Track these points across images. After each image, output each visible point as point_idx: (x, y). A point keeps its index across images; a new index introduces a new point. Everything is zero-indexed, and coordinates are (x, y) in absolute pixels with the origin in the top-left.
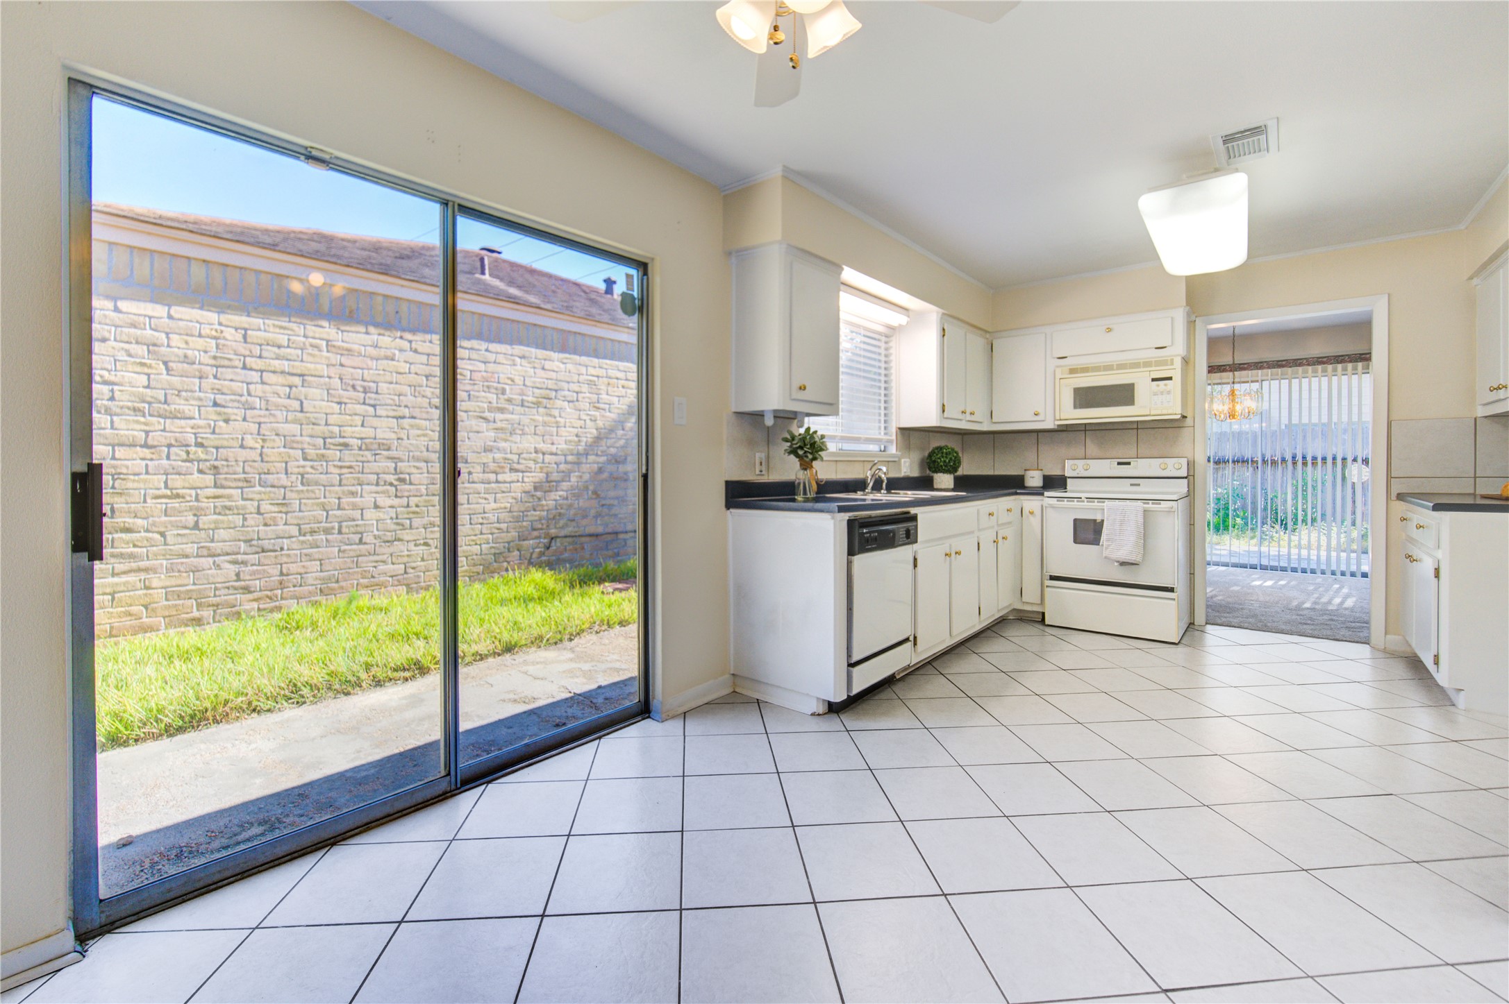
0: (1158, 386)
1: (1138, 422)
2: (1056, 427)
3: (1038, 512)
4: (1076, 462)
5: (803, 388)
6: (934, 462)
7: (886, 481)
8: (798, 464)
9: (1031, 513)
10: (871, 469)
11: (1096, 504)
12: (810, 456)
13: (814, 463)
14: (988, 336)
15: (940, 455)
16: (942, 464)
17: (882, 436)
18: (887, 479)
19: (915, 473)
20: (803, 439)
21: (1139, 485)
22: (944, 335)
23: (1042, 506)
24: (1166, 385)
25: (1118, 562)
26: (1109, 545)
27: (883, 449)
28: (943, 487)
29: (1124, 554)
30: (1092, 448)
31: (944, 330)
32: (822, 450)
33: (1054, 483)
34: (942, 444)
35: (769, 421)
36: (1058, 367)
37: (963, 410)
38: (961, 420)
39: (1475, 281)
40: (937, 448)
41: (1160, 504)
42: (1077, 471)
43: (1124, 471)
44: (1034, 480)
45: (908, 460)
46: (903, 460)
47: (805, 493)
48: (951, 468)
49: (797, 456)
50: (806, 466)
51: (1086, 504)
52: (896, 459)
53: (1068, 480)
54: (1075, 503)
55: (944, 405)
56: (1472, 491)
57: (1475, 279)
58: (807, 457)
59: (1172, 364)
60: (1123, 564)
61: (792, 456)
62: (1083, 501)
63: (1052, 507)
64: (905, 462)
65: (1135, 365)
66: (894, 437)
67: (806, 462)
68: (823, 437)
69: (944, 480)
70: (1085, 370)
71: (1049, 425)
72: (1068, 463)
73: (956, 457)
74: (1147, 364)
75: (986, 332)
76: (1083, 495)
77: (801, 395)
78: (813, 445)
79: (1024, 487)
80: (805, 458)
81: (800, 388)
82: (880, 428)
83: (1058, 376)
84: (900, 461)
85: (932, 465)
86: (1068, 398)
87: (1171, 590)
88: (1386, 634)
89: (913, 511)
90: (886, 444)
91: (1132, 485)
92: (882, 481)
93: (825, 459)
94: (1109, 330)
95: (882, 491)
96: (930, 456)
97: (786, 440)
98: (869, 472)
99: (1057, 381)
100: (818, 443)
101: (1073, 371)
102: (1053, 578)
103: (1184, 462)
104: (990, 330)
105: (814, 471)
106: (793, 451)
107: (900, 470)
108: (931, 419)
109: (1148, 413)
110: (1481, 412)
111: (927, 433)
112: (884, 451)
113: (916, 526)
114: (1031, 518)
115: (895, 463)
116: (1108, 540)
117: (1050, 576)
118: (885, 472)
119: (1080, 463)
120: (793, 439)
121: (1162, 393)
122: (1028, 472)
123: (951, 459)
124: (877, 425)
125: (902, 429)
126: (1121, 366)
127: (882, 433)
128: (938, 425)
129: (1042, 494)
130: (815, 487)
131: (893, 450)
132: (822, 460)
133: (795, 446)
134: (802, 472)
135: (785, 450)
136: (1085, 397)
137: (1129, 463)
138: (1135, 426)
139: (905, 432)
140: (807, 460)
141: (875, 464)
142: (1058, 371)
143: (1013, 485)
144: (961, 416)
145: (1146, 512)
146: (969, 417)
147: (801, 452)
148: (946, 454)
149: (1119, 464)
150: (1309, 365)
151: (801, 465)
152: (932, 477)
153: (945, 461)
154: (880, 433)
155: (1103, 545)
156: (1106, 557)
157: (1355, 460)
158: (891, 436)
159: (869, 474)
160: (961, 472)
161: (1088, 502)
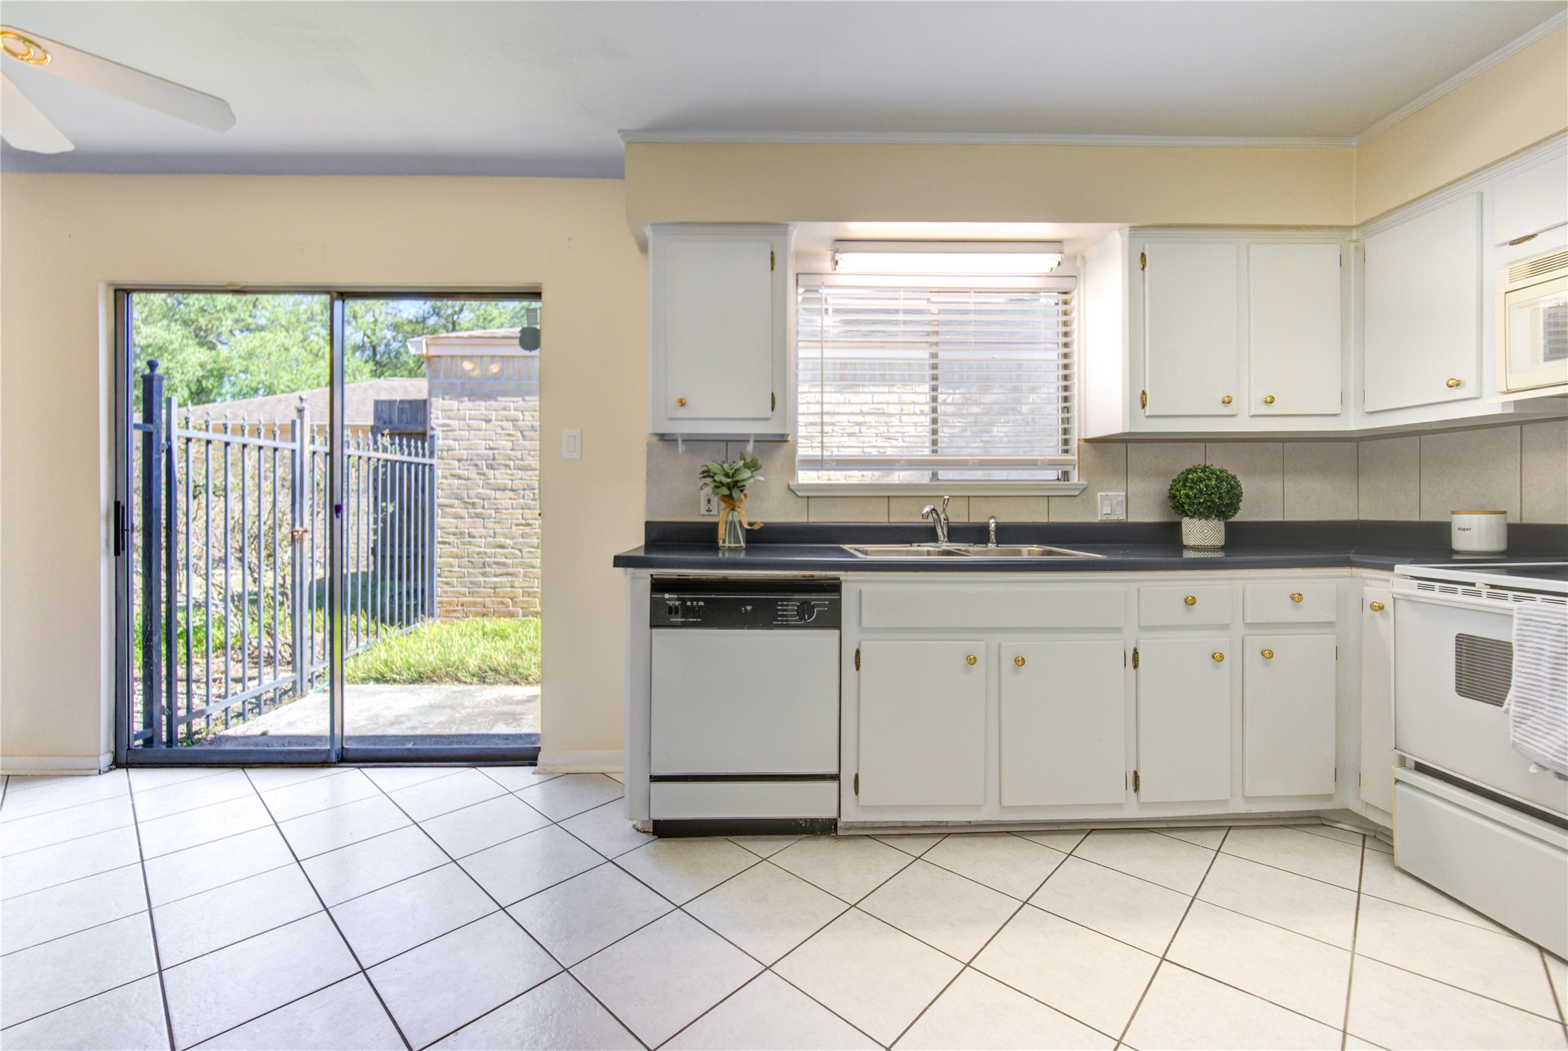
6: (1183, 499)
11: (1509, 602)
15: (1197, 483)
22: (1143, 266)
27: (1061, 476)
40: (1192, 471)
62: (1478, 594)
69: (1204, 532)
73: (1229, 490)
82: (1054, 442)
85: (1181, 503)
90: (1066, 468)
96: (1179, 484)
107: (1095, 513)
112: (1065, 479)
124: (1048, 438)
125: (1088, 441)
129: (1391, 568)
148: (1209, 480)
152: (1182, 524)
155: (1510, 710)
160: (1238, 517)
161: (1490, 596)
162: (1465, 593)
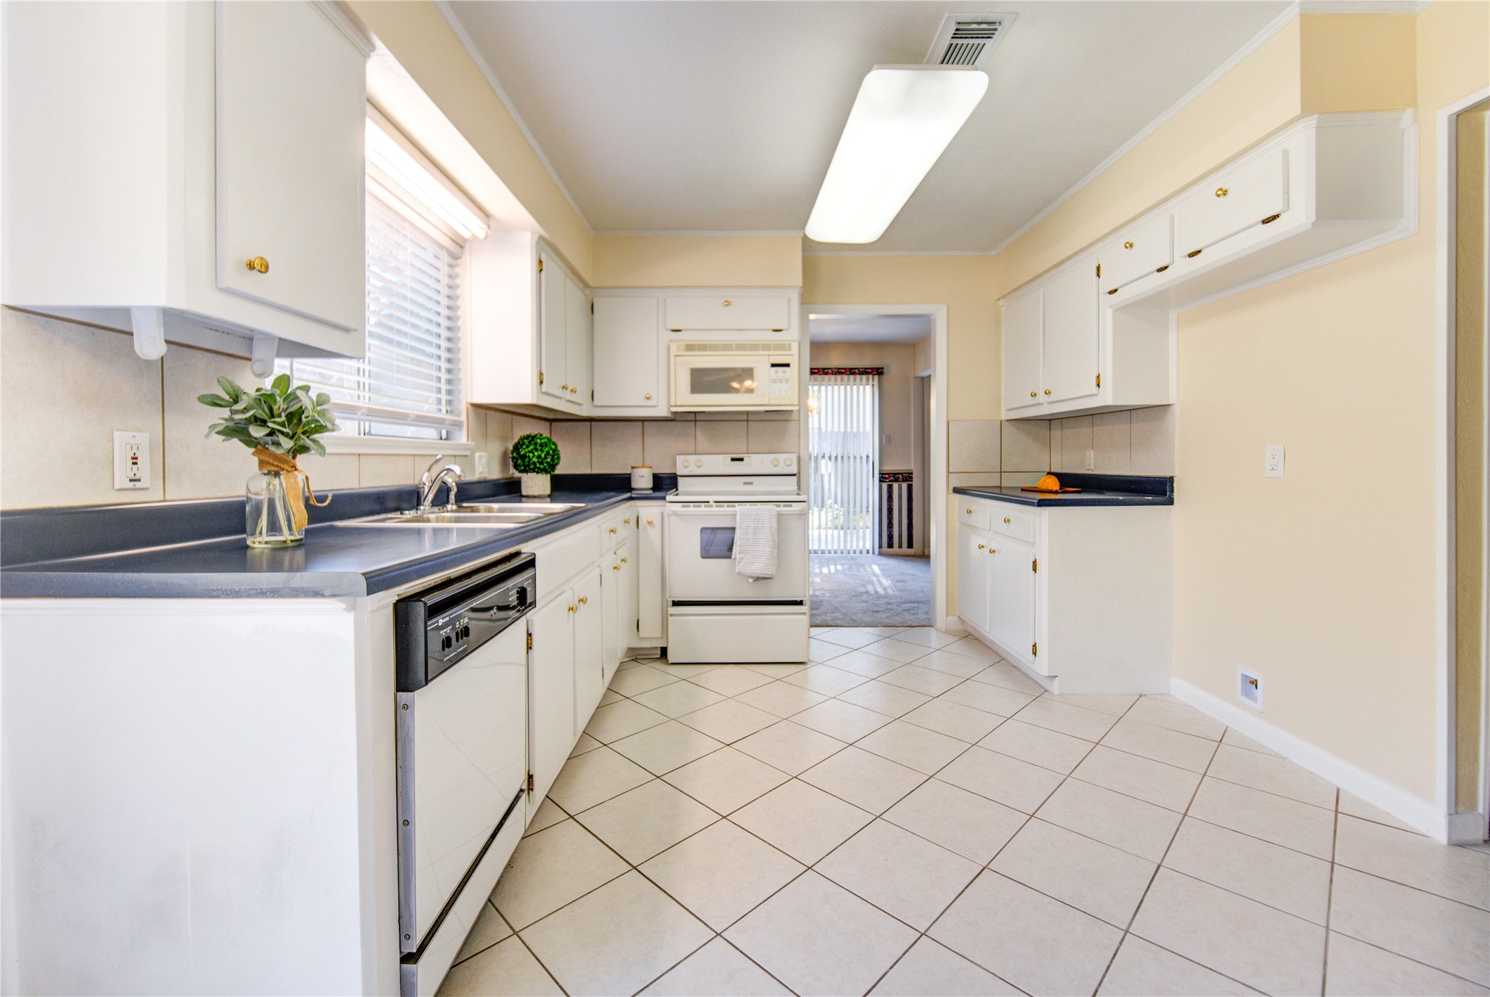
0: (777, 372)
1: (748, 413)
2: (669, 415)
3: (657, 522)
4: (689, 457)
5: (257, 266)
6: (524, 457)
7: (455, 490)
8: (255, 460)
9: (650, 523)
10: (429, 470)
11: (726, 509)
12: (287, 444)
13: (301, 460)
14: (587, 291)
15: (531, 447)
16: (535, 460)
17: (443, 415)
18: (457, 484)
19: (495, 474)
20: (266, 400)
21: (751, 483)
22: (541, 270)
23: (662, 514)
24: (784, 372)
25: (752, 577)
26: (742, 559)
27: (444, 436)
28: (536, 493)
29: (758, 568)
30: (702, 441)
31: (541, 262)
32: (321, 429)
33: (664, 484)
34: (534, 432)
35: (150, 345)
36: (671, 341)
37: (564, 385)
38: (560, 398)
39: (1002, 302)
40: (527, 437)
41: (791, 506)
42: (690, 469)
43: (740, 467)
44: (642, 480)
45: (484, 454)
46: (477, 455)
47: (274, 527)
48: (548, 465)
49: (250, 441)
50: (274, 467)
51: (715, 509)
52: (468, 453)
53: (680, 480)
54: (703, 509)
55: (541, 374)
56: (999, 485)
57: (1002, 300)
58: (278, 444)
59: (790, 349)
60: (757, 579)
61: (235, 442)
62: (711, 506)
63: (676, 514)
64: (480, 457)
65: (754, 347)
66: (463, 418)
67: (276, 457)
68: (322, 400)
69: (536, 483)
70: (703, 347)
71: (662, 412)
72: (680, 459)
73: (554, 451)
74: (766, 347)
75: (586, 285)
76: (711, 499)
77: (252, 283)
78: (295, 417)
79: (630, 489)
80: (272, 448)
81: (251, 266)
82: (439, 401)
83: (673, 352)
84: (473, 454)
85: (519, 461)
86: (684, 380)
87: (800, 603)
88: (947, 615)
89: (527, 548)
90: (450, 428)
91: (745, 483)
92: (449, 490)
93: (328, 450)
94: (728, 303)
95: (449, 507)
96: (517, 448)
97: (215, 402)
98: (426, 474)
99: (672, 358)
100: (309, 412)
101: (690, 347)
102: (675, 604)
103: (794, 457)
104: (591, 284)
105: (300, 478)
106: (236, 431)
107: (474, 472)
108: (523, 393)
109: (767, 403)
110: (1005, 416)
111: (510, 416)
112: (447, 439)
113: (534, 578)
114: (650, 529)
115: (465, 458)
116: (740, 553)
117: (673, 602)
118: (455, 473)
119: (693, 458)
120: (236, 400)
121: (780, 381)
122: (635, 470)
123: (548, 453)
124: (434, 396)
125: (477, 406)
126: (741, 347)
127: (444, 411)
128: (534, 402)
129: (664, 498)
130: (300, 515)
131: (462, 438)
132: (322, 450)
133: (238, 417)
134: (264, 480)
135: (213, 427)
136: (703, 381)
137: (742, 460)
138: (745, 418)
139: (482, 410)
140: (279, 451)
141: (437, 461)
142: (673, 347)
143: (618, 485)
144: (559, 393)
145: (779, 515)
146: (568, 395)
147: (257, 432)
148: (541, 445)
149: (733, 460)
150: (832, 374)
151: (262, 463)
152: (520, 478)
153: (539, 457)
154: (440, 410)
155: (735, 559)
156: (739, 574)
157: (823, 457)
158: (459, 415)
159: (426, 478)
160: (559, 470)
161: (717, 506)
162: (705, 506)
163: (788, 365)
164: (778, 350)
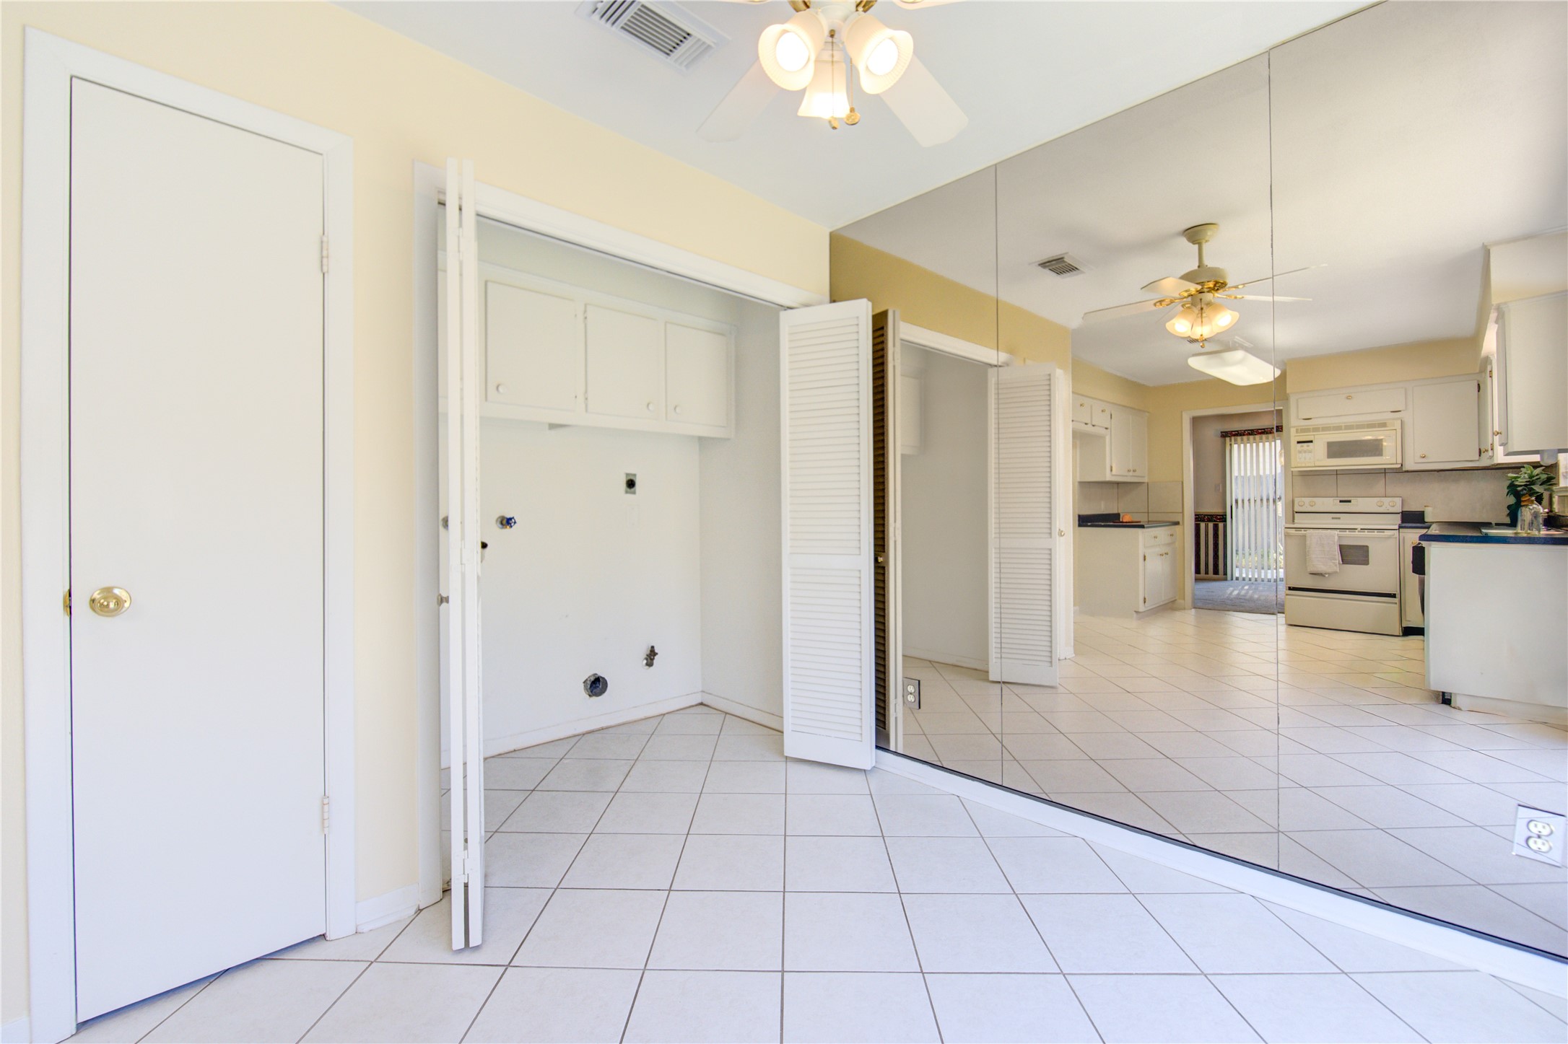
0: (1302, 446)
43: (1345, 507)
102: (1394, 596)
121: (1305, 452)
163: (1311, 442)
164: (1304, 432)
